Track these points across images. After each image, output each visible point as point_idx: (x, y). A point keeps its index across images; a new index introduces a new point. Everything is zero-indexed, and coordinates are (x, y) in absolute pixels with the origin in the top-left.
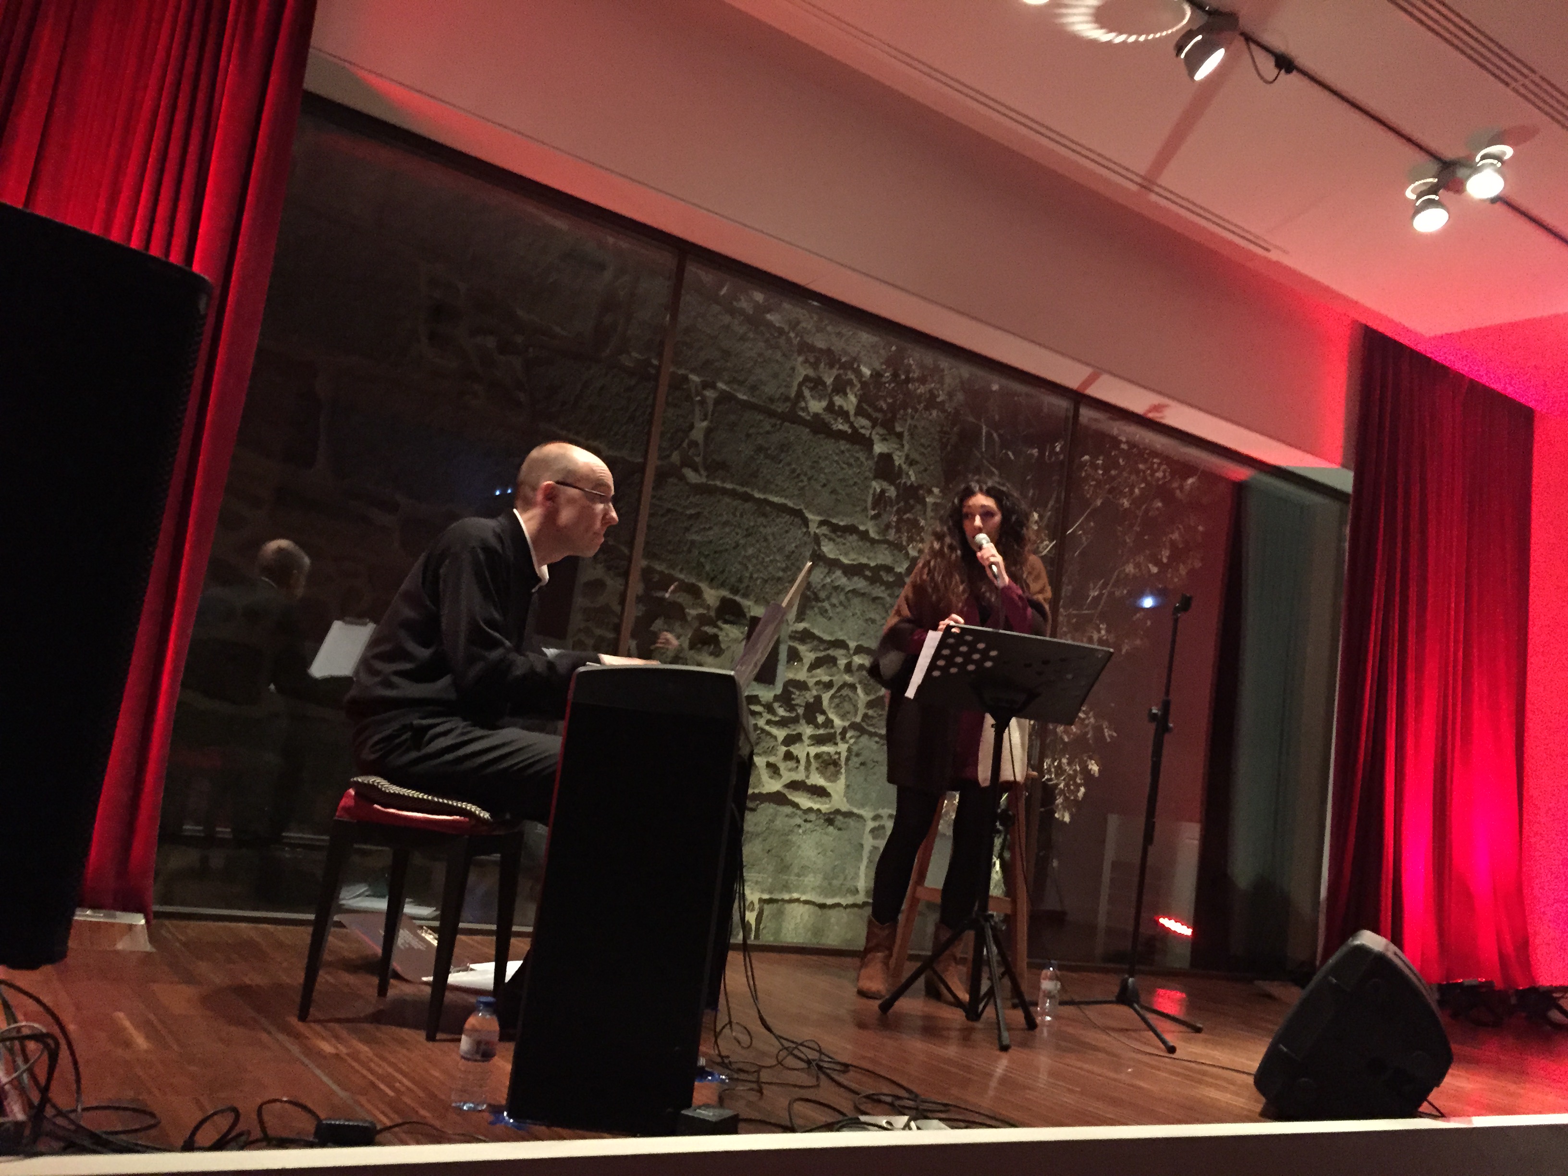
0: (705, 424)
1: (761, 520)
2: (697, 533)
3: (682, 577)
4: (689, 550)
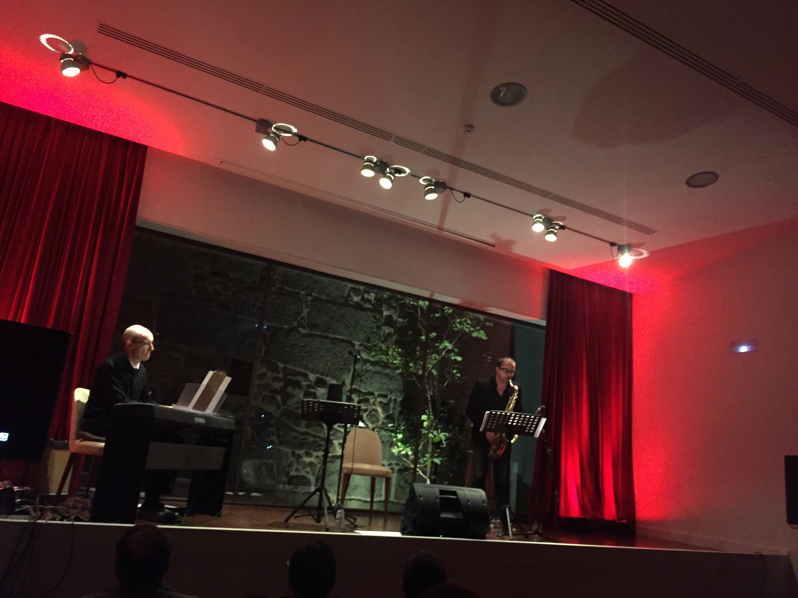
0: (308, 310)
1: (332, 346)
2: (305, 353)
3: (299, 370)
4: (302, 359)
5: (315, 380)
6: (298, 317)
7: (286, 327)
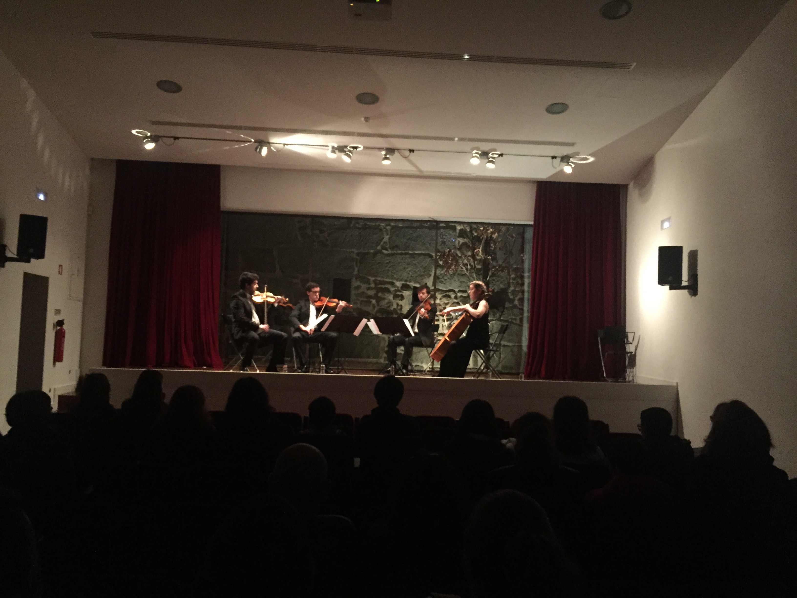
0: (388, 236)
2: (390, 267)
3: (386, 280)
4: (388, 273)
5: (401, 286)
6: (381, 242)
7: (372, 251)
